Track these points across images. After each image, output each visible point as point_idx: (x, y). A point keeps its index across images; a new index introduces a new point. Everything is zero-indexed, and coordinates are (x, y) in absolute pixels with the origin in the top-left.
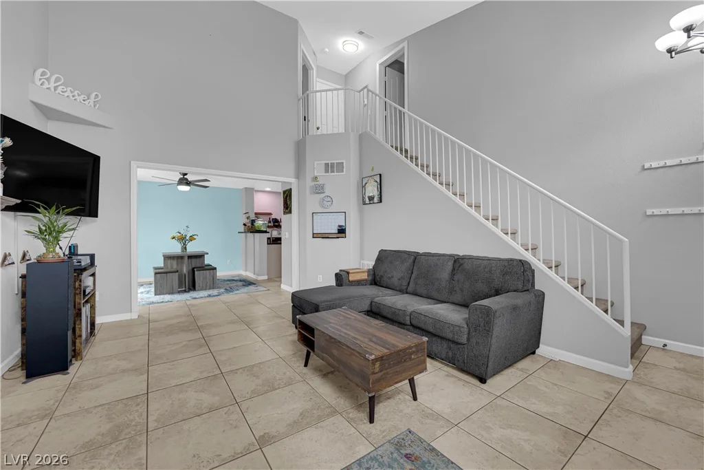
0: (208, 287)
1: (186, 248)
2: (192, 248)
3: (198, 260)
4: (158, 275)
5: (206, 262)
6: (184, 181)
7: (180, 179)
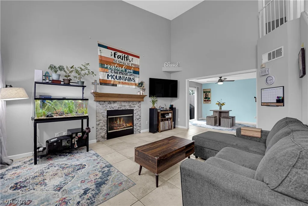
0: (226, 126)
1: (221, 108)
2: (224, 108)
3: (226, 114)
4: (208, 118)
5: (230, 115)
6: (221, 81)
7: (219, 80)
